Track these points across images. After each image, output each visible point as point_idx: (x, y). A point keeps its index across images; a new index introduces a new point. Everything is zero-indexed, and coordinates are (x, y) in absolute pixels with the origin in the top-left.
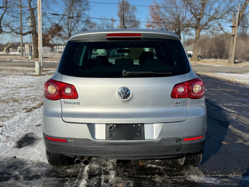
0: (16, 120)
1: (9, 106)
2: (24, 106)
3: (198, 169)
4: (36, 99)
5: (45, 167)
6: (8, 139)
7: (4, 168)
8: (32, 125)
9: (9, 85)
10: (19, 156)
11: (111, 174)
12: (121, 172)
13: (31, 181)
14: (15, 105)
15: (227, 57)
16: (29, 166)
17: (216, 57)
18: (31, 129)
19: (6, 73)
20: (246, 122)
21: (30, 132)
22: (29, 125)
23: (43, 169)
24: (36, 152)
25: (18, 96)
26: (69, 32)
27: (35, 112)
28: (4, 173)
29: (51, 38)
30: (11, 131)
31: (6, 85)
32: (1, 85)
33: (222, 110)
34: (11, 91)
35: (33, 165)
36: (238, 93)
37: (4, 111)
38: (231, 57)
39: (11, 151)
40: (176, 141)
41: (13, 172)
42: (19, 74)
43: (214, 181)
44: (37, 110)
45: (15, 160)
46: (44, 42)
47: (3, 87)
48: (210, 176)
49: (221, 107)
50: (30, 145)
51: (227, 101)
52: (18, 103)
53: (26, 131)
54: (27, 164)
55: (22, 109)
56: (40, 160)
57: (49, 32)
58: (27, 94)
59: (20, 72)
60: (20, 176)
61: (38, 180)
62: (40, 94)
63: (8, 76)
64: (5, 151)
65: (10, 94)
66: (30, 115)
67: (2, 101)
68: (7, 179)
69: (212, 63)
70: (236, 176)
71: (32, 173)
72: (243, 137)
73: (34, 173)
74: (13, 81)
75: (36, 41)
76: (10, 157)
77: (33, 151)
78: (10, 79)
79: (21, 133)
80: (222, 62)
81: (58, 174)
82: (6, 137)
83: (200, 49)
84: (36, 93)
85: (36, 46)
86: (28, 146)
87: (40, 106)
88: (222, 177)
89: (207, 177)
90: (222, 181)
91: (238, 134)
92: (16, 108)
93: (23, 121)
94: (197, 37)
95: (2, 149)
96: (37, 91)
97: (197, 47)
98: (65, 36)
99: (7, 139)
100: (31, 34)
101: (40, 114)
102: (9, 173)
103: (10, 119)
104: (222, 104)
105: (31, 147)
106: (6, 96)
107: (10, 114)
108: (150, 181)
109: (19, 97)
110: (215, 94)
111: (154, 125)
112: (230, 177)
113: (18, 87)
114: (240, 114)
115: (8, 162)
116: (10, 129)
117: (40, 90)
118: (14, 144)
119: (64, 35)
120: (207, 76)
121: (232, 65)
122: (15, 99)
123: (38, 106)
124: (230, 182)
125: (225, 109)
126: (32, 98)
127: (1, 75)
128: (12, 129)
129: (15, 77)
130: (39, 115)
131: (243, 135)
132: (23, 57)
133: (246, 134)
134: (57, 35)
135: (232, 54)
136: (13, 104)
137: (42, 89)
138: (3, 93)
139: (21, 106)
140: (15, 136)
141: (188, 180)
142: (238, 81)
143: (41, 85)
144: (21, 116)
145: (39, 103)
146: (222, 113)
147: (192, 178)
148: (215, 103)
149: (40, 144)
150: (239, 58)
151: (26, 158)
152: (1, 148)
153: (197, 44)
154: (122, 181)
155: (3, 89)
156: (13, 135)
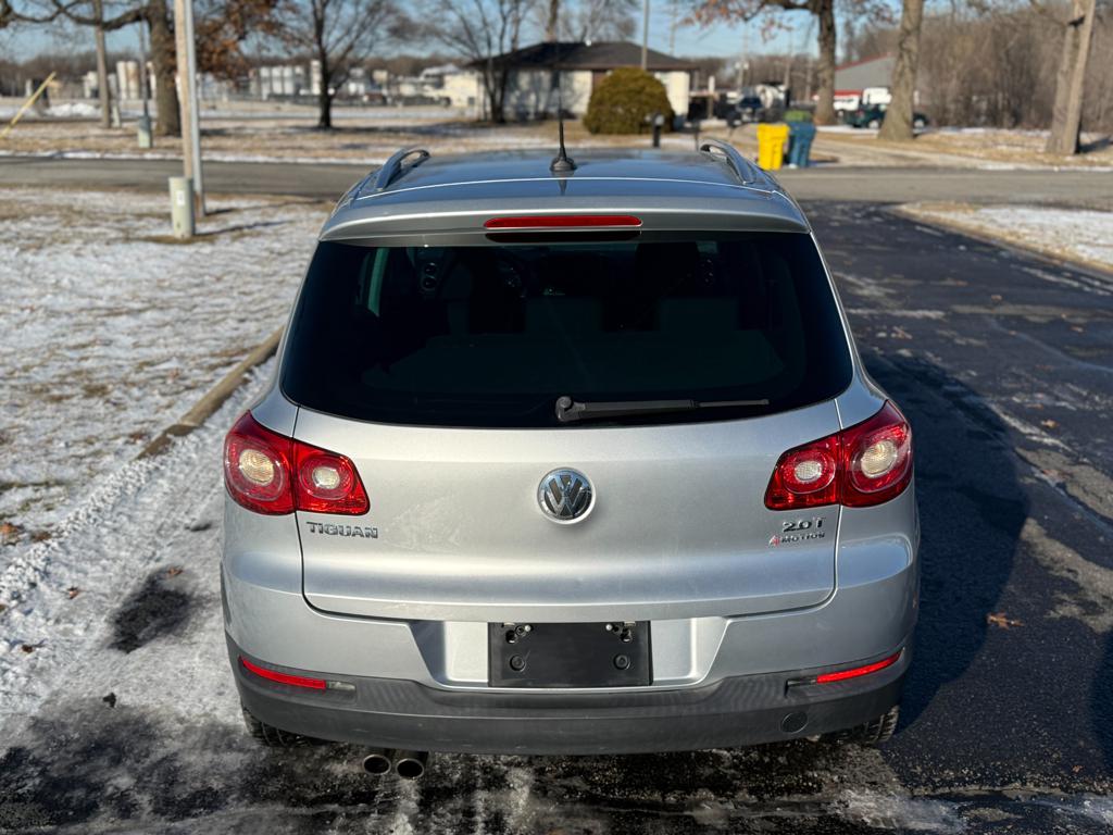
0: (103, 501)
1: (67, 422)
2: (131, 420)
3: (881, 759)
4: (184, 379)
5: (240, 750)
6: (75, 604)
7: (71, 756)
8: (175, 527)
9: (61, 299)
10: (127, 691)
11: (513, 788)
12: (557, 777)
13: (182, 819)
14: (92, 412)
15: (1045, 119)
16: (173, 745)
17: (994, 119)
18: (170, 544)
19: (43, 228)
20: (1101, 500)
21: (169, 562)
22: (162, 525)
23: (233, 760)
24: (198, 672)
25: (106, 362)
26: (315, 13)
27: (185, 454)
28: (72, 783)
29: (234, 43)
30: (84, 559)
31: (48, 300)
32: (24, 297)
33: (1002, 434)
34: (72, 328)
35: (189, 741)
36: (1080, 330)
37: (50, 447)
38: (1063, 123)
39: (93, 666)
40: (787, 687)
41: (109, 779)
42: (99, 234)
43: (945, 820)
44: (189, 441)
45: (112, 715)
46: (204, 62)
47: (32, 310)
48: (929, 792)
49: (997, 417)
50: (168, 632)
51: (1027, 381)
52: (108, 405)
53: (151, 558)
54: (162, 737)
55: (124, 435)
56: (217, 713)
57: (223, 11)
58: (145, 351)
59: (104, 224)
60: (138, 797)
61: (213, 816)
62: (202, 350)
63: (50, 244)
64: (69, 666)
65: (69, 348)
66: (163, 468)
67: (35, 392)
68: (87, 811)
69: (975, 153)
70: (1040, 794)
71: (185, 783)
72: (1082, 588)
73: (194, 779)
74: (78, 276)
75: (168, 55)
76: (92, 696)
77: (185, 664)
78: (64, 265)
79: (127, 571)
80: (1022, 146)
81: (296, 786)
82: (67, 594)
83: (922, 79)
84: (180, 344)
85: (166, 79)
86: (164, 641)
87: (203, 421)
88: (979, 801)
89: (913, 798)
90: (976, 819)
91: (1062, 568)
92: (101, 431)
93: (136, 503)
94: (909, 26)
95: (54, 656)
96: (184, 329)
97: (909, 75)
98: (298, 30)
99: (72, 603)
100: (145, 26)
101: (205, 461)
102: (93, 781)
103: (78, 497)
104: (1004, 399)
105: (174, 643)
106: (48, 359)
107: (74, 467)
108: (677, 820)
109: (108, 368)
110: (978, 338)
111: (694, 621)
112: (1011, 800)
113: (99, 308)
114: (1078, 458)
115: (85, 723)
116: (81, 548)
117: (199, 328)
118: (102, 629)
119: (294, 24)
120: (948, 230)
121: (1067, 164)
122: (90, 380)
123: (194, 420)
124: (1009, 827)
125: (1014, 428)
126: (166, 370)
127: (22, 241)
128: (90, 549)
129: (82, 252)
130: (201, 471)
131: (1084, 574)
132: (111, 132)
133: (1097, 568)
134: (259, 27)
135: (1066, 108)
136: (84, 407)
137: (205, 320)
138: (36, 345)
139: (119, 422)
140: (105, 588)
141: (836, 815)
142: (1087, 254)
143: (200, 295)
144: (122, 477)
145: (199, 404)
146: (999, 449)
147: (851, 806)
148: (975, 393)
149: (214, 630)
150: (1101, 123)
151: (158, 706)
152: (52, 653)
153: (910, 58)
154: (562, 819)
155: (34, 320)
156: (95, 579)
